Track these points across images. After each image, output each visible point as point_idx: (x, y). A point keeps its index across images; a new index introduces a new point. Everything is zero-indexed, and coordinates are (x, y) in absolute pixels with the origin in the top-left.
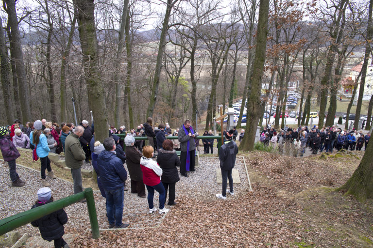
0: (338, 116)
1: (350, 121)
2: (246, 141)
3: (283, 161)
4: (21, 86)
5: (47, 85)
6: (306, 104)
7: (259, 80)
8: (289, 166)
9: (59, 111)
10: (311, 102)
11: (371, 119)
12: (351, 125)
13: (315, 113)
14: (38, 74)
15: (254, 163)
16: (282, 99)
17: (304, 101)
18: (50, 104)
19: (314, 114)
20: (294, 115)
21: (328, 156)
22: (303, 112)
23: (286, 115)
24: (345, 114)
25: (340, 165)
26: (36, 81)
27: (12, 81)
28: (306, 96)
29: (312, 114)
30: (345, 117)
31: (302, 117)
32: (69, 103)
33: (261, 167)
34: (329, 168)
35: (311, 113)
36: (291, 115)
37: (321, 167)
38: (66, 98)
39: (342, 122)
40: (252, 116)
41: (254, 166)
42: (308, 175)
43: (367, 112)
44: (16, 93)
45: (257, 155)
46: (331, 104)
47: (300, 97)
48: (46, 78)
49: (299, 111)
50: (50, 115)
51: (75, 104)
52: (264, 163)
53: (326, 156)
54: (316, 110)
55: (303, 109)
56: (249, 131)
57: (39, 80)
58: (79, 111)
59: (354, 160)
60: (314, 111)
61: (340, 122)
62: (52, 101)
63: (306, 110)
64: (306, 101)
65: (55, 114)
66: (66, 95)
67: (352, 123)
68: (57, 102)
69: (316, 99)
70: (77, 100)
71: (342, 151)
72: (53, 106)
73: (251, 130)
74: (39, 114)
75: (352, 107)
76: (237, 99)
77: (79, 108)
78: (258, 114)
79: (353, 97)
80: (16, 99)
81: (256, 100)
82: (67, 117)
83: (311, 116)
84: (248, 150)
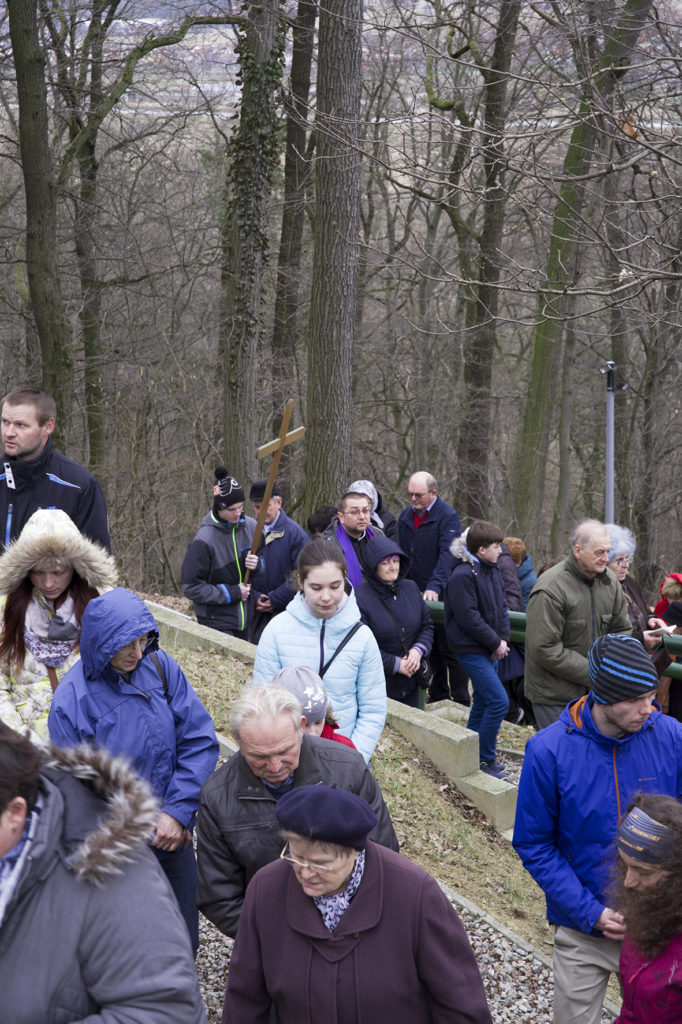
4: (322, 270)
5: (463, 260)
9: (505, 440)
14: (418, 194)
18: (462, 387)
26: (400, 234)
27: (275, 230)
32: (582, 394)
38: (570, 361)
44: (286, 304)
48: (464, 214)
50: (453, 456)
51: (619, 401)
57: (419, 226)
58: (636, 458)
62: (477, 375)
65: (483, 460)
66: (570, 342)
68: (509, 379)
70: (634, 380)
72: (478, 400)
74: (387, 444)
77: (638, 436)
80: (281, 340)
82: (552, 488)
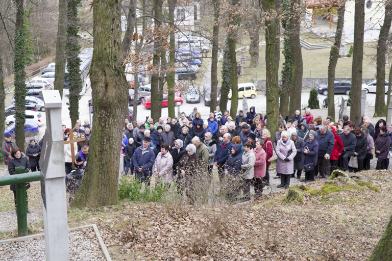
0: (307, 87)
1: (338, 99)
2: (94, 180)
3: (202, 220)
6: (224, 64)
7: (112, 5)
8: (220, 230)
10: (238, 58)
11: (387, 87)
12: (342, 106)
13: (250, 84)
15: (127, 238)
16: (163, 56)
17: (221, 56)
19: (248, 88)
20: (197, 98)
21: (304, 193)
22: (220, 86)
23: (177, 98)
24: (322, 81)
25: (339, 212)
28: (222, 42)
29: (242, 89)
30: (324, 90)
31: (218, 99)
33: (149, 245)
34: (316, 222)
35: (240, 86)
36: (189, 97)
37: (299, 224)
39: (318, 102)
40: (105, 108)
41: (128, 245)
42: (273, 249)
43: (375, 71)
45: (131, 216)
46: (287, 58)
47: (208, 46)
49: (208, 86)
52: (155, 233)
53: (300, 193)
54: (249, 78)
55: (220, 78)
56: (101, 152)
59: (368, 194)
60: (246, 81)
61: (313, 103)
63: (228, 80)
64: (225, 57)
67: (343, 101)
69: (248, 47)
71: (337, 175)
73: (106, 147)
75: (339, 61)
76: (34, 65)
78: (120, 101)
79: (338, 36)
81: (112, 63)
83: (240, 94)
84: (104, 204)
